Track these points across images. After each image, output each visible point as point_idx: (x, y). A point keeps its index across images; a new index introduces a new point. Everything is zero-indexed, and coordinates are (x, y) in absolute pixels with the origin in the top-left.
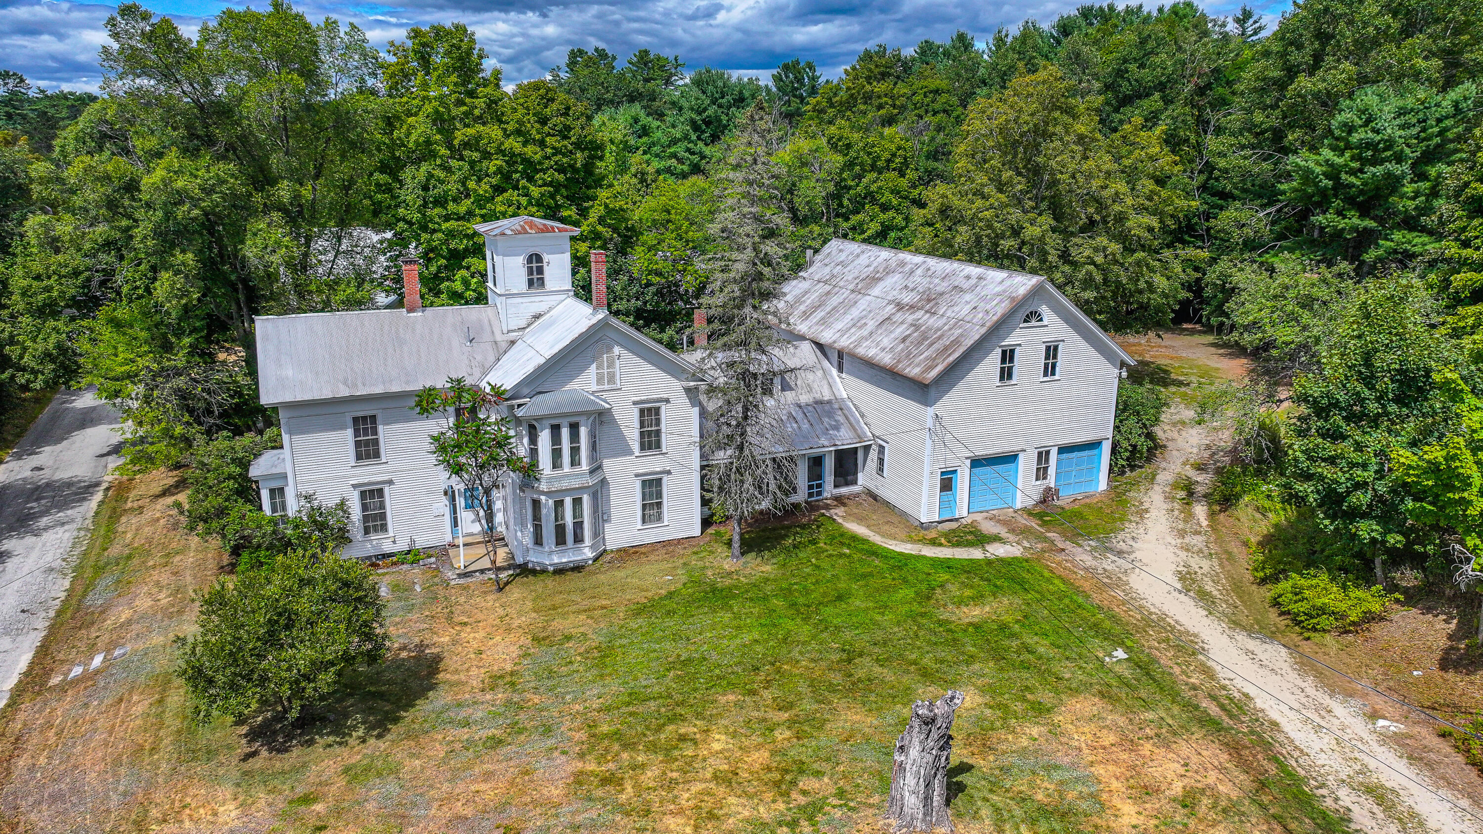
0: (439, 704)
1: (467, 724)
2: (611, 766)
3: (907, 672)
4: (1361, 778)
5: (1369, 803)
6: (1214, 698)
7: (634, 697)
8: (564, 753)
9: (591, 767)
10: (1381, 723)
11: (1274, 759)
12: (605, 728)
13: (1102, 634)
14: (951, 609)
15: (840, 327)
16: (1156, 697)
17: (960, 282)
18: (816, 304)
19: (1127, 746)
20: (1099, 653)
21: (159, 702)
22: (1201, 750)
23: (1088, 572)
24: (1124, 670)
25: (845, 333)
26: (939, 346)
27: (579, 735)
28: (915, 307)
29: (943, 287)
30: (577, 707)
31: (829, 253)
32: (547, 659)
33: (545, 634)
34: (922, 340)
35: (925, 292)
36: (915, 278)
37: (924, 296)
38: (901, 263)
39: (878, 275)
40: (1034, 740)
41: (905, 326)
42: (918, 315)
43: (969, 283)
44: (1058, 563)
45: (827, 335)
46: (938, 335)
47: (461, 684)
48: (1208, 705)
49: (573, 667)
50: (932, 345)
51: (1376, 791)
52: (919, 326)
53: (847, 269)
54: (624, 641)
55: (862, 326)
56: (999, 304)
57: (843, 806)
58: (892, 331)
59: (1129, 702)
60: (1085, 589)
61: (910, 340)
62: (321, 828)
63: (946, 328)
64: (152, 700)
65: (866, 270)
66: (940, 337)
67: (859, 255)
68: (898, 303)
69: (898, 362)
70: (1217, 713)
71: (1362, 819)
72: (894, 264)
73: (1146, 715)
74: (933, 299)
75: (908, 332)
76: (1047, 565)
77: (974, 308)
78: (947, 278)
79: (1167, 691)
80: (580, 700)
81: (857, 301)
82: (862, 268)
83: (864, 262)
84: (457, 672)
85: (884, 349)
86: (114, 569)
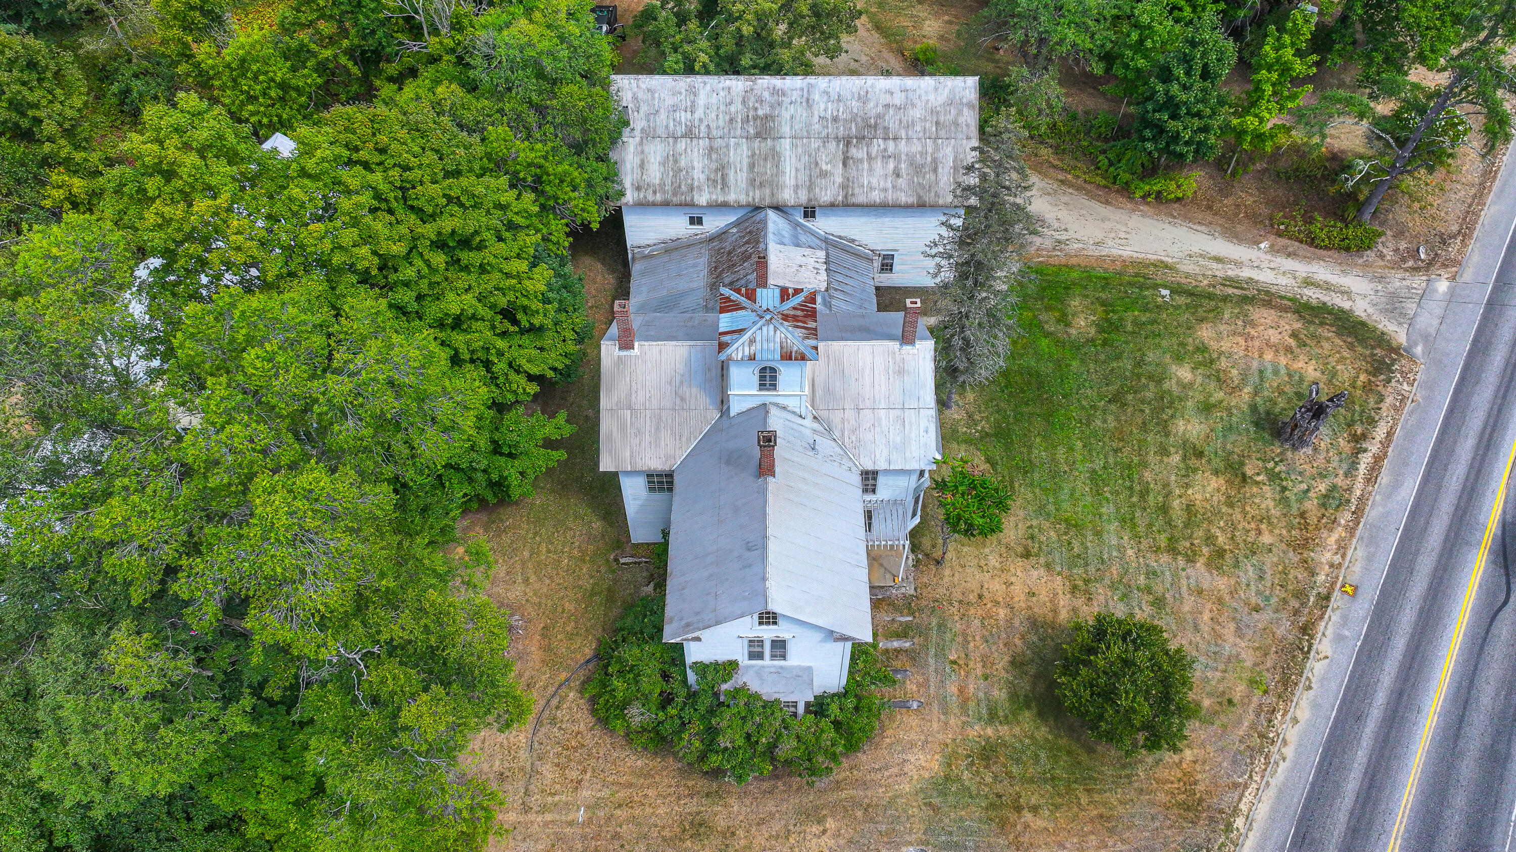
2: (1204, 550)
3: (1146, 385)
4: (1298, 281)
5: (1316, 290)
6: (1224, 285)
7: (1127, 520)
8: (1184, 570)
9: (1202, 560)
10: (1261, 246)
11: (1279, 297)
12: (1163, 544)
13: (1141, 287)
14: (1073, 331)
15: (793, 182)
16: (1213, 303)
17: (885, 99)
18: (714, 166)
19: (1248, 338)
20: (1159, 299)
21: (1035, 809)
22: (1263, 316)
23: (1060, 250)
24: (1181, 300)
25: (811, 188)
26: (946, 170)
27: (1165, 558)
28: (864, 138)
29: (872, 109)
30: (1130, 552)
31: (635, 98)
32: (1057, 555)
33: (1020, 550)
34: (918, 169)
35: (854, 118)
36: (822, 106)
37: (860, 124)
38: (775, 91)
39: (760, 112)
40: (1233, 367)
41: (879, 160)
42: (878, 145)
43: (898, 99)
44: (1039, 256)
45: (787, 196)
46: (929, 159)
47: (1074, 610)
48: (1230, 291)
49: (1076, 544)
50: (935, 170)
51: (1308, 282)
52: (896, 157)
53: (699, 113)
54: (1051, 507)
55: (824, 174)
56: (960, 113)
57: (1276, 463)
58: (871, 170)
59: (1211, 315)
60: (1083, 264)
61: (903, 172)
62: (1230, 702)
63: (930, 150)
64: (1028, 816)
65: (733, 109)
66: (935, 161)
67: (692, 91)
68: (837, 138)
69: (920, 197)
70: (1238, 292)
71: (1326, 299)
72: (766, 94)
73: (1226, 316)
74: (876, 124)
75: (891, 165)
76: (1041, 262)
77: (937, 123)
78: (864, 98)
79: (1210, 297)
80: (1121, 549)
81: (773, 149)
82: (722, 108)
83: (714, 99)
84: (1055, 611)
85: (885, 190)
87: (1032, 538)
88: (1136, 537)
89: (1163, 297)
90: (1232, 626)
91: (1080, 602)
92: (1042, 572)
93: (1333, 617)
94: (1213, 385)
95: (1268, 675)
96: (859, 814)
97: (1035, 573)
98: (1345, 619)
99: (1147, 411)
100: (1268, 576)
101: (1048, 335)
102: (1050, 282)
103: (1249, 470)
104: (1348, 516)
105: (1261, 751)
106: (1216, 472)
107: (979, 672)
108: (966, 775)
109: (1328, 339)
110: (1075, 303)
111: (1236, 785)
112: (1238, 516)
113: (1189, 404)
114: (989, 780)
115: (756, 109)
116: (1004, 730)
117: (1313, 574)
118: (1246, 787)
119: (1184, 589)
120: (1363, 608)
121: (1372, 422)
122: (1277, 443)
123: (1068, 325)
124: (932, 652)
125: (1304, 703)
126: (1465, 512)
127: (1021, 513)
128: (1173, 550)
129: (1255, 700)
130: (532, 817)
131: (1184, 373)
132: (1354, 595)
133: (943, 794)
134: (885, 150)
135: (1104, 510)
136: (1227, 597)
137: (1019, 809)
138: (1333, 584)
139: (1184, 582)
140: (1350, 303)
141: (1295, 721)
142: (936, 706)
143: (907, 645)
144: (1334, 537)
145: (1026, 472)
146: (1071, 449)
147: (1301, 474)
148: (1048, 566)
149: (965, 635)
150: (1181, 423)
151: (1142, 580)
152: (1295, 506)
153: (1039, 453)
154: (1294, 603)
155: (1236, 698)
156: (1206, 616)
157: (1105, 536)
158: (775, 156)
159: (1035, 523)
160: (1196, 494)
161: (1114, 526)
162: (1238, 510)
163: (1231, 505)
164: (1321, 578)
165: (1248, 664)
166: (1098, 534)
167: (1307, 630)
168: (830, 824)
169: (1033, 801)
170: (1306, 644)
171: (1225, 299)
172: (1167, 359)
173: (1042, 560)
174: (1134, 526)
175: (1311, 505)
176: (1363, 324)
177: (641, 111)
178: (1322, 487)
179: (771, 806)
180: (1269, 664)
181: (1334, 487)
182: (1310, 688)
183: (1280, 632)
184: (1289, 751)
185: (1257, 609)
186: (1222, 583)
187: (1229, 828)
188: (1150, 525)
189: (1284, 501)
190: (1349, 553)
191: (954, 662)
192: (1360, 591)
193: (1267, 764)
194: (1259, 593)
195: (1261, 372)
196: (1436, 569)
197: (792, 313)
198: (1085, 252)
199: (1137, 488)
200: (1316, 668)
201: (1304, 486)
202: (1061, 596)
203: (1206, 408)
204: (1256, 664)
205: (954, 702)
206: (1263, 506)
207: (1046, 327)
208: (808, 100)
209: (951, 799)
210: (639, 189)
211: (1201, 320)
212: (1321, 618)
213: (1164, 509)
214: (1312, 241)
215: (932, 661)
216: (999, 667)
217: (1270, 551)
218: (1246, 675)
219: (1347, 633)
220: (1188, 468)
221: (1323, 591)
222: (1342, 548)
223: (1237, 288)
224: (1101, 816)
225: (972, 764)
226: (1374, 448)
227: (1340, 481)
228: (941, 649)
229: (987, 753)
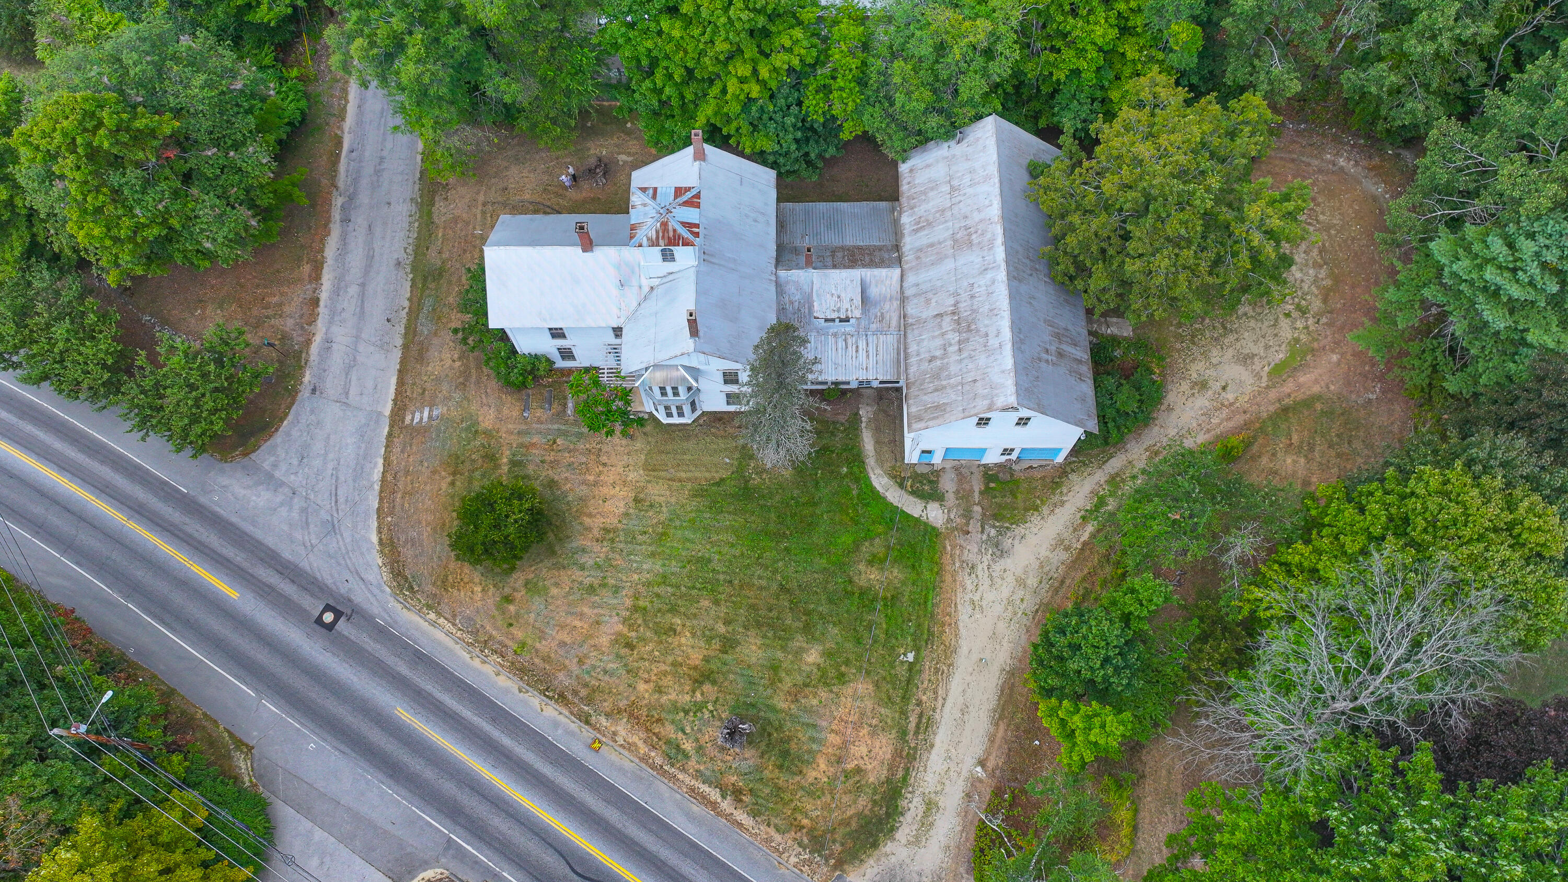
0: (574, 545)
1: (582, 568)
2: (633, 634)
3: (799, 620)
4: (933, 796)
5: (922, 809)
6: (921, 716)
7: (664, 580)
8: (618, 615)
9: (625, 631)
10: (979, 769)
11: (907, 770)
12: (641, 603)
13: (916, 636)
14: (862, 567)
15: (921, 280)
16: (898, 700)
17: (992, 332)
18: (931, 218)
19: (857, 726)
20: (902, 651)
21: (453, 484)
22: (884, 746)
23: (961, 567)
24: (902, 671)
25: (918, 295)
26: (936, 399)
27: (628, 602)
28: (959, 324)
29: (983, 324)
30: (636, 577)
31: (978, 139)
32: (636, 523)
33: (642, 496)
34: (936, 376)
35: (974, 311)
36: (982, 283)
37: (970, 318)
38: (991, 242)
39: (974, 236)
40: (821, 702)
41: (942, 342)
42: (954, 337)
43: (993, 342)
44: (953, 547)
45: (911, 279)
46: (944, 383)
47: (589, 529)
48: (913, 720)
49: (645, 538)
50: (936, 390)
51: (930, 806)
52: (945, 355)
53: (970, 191)
54: (678, 523)
55: (928, 302)
56: (984, 397)
57: (712, 712)
58: (934, 337)
59: (884, 696)
60: (943, 585)
61: (933, 365)
62: (511, 625)
63: (952, 381)
64: (449, 479)
65: (975, 215)
66: (944, 387)
67: (986, 179)
68: (957, 303)
69: (914, 383)
70: (912, 726)
71: (909, 817)
72: (989, 236)
73: (883, 711)
74: (971, 331)
75: (938, 353)
76: (945, 548)
77: (975, 381)
78: (993, 312)
79: (905, 698)
80: (639, 571)
81: (946, 257)
82: (976, 207)
83: (981, 198)
84: (590, 515)
86: (432, 286)
87: (651, 506)
88: (648, 584)
89: (905, 655)
90: (568, 640)
91: (596, 532)
92: (622, 510)
93: (574, 726)
94: (800, 680)
95: (528, 658)
96: (461, 380)
97: (622, 504)
98: (572, 734)
99: (771, 615)
100: (607, 678)
101: (857, 546)
102: (921, 553)
103: (707, 687)
104: (659, 761)
105: (477, 641)
106: (707, 659)
107: (547, 458)
108: (478, 443)
109: (855, 802)
110: (896, 574)
111: (454, 616)
112: (663, 667)
113: (780, 655)
114: (473, 457)
115: (976, 232)
116: (505, 469)
117: (608, 715)
118: (454, 625)
119: (601, 611)
120: (579, 750)
121: (754, 814)
122: (731, 717)
123: (870, 563)
124: (563, 428)
125: (509, 683)
126: (659, 868)
127: (673, 500)
128: (635, 609)
129: (510, 643)
131: (813, 656)
132: (590, 747)
133: (468, 429)
134: (950, 345)
135: (674, 563)
136: (592, 642)
137: (454, 474)
138: (598, 730)
139: (607, 612)
140: (904, 841)
141: (498, 674)
142: (524, 427)
144: (640, 744)
145: (711, 508)
146: (733, 546)
147: (700, 730)
148: (626, 515)
149: (575, 450)
150: (759, 643)
151: (612, 582)
152: (670, 717)
153: (727, 520)
154: (583, 692)
155: (513, 630)
156: (578, 623)
157: (650, 561)
158: (941, 259)
159: (664, 509)
160: (685, 639)
161: (658, 567)
162: (668, 669)
163: (674, 664)
164: (603, 721)
165: (538, 645)
166: (653, 555)
167: (562, 698)
168: (458, 364)
169: (458, 483)
170: (551, 694)
171: (904, 713)
172: (830, 645)
173: (631, 511)
174: (659, 585)
175: (669, 731)
176: (875, 845)
177: (968, 149)
178: (688, 746)
180: (537, 661)
181: (687, 756)
182: (520, 691)
183: (561, 676)
184: (477, 663)
185: (581, 662)
186: (604, 640)
187: (429, 607)
188: (658, 596)
189: (675, 708)
190: (626, 753)
191: (555, 442)
192: (594, 754)
193: (468, 643)
194: (594, 667)
195: (814, 726)
196: (607, 822)
197: (670, 228)
198: (960, 590)
199: (694, 592)
200: (535, 700)
201: (688, 730)
202: (602, 520)
203: (774, 668)
204: (537, 651)
205: (526, 440)
206: (671, 690)
207: (867, 544)
208: (986, 269)
209: (464, 433)
210: (911, 171)
211: (877, 685)
212: (572, 713)
213: (673, 610)
215: (556, 427)
216: (550, 472)
217: (630, 686)
218: (530, 642)
219: (560, 732)
220: (712, 638)
221: (593, 719)
222: (630, 747)
223: (918, 727)
224: (444, 525)
225: (484, 447)
226: (726, 805)
227: (692, 763)
228: (564, 434)
229: (491, 457)
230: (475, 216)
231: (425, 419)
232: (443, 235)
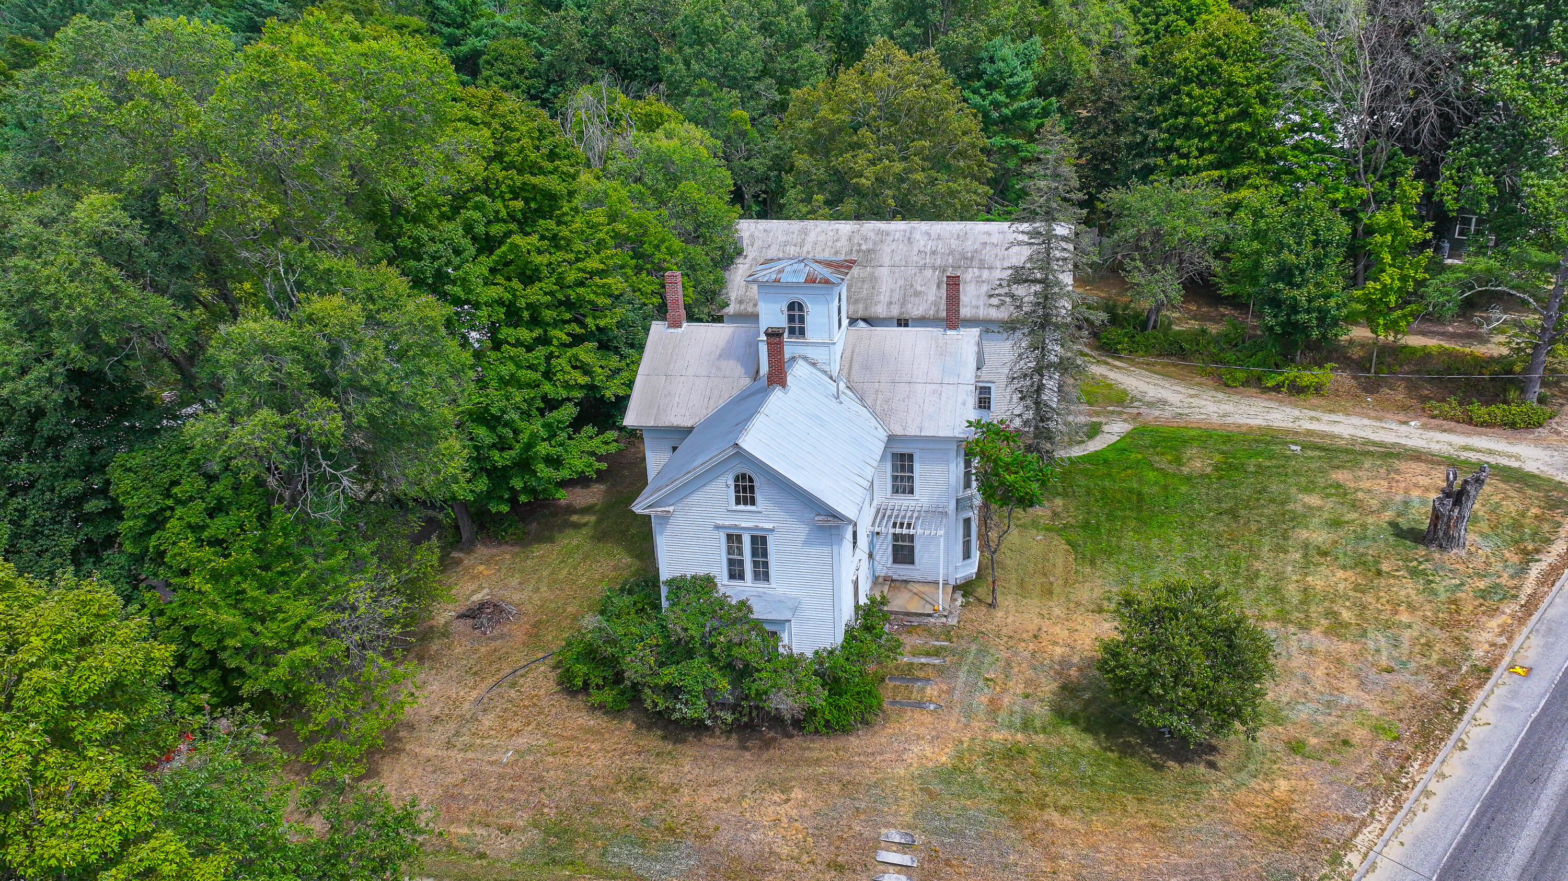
10: (1411, 424)
13: (1268, 443)
14: (1186, 469)
15: (887, 299)
16: (1351, 456)
17: (983, 239)
19: (1392, 481)
20: (1289, 452)
21: (1064, 810)
22: (1411, 467)
23: (1181, 419)
24: (1314, 453)
25: (903, 305)
27: (1274, 626)
29: (969, 246)
31: (752, 236)
35: (951, 253)
36: (922, 243)
37: (957, 256)
38: (879, 232)
39: (864, 247)
40: (1371, 499)
41: (973, 284)
43: (995, 238)
44: (1157, 421)
45: (880, 309)
48: (1372, 449)
51: (1467, 449)
52: (989, 281)
53: (808, 247)
54: (1136, 579)
55: (917, 294)
57: (1420, 563)
59: (1349, 464)
60: (1204, 428)
62: (1345, 741)
64: (1055, 816)
65: (838, 244)
67: (805, 232)
70: (1381, 450)
71: (1488, 459)
72: (872, 235)
73: (1366, 466)
74: (972, 257)
76: (1158, 425)
78: (962, 239)
79: (1349, 452)
82: (830, 244)
83: (822, 238)
85: (978, 307)
86: (581, 847)
89: (1293, 451)
90: (1353, 682)
93: (1499, 687)
94: (1346, 509)
95: (1401, 725)
96: (835, 789)
98: (1513, 692)
99: (1264, 522)
100: (1405, 646)
101: (1157, 470)
102: (1165, 437)
103: (1386, 567)
104: (1515, 608)
105: (1389, 793)
106: (1344, 567)
107: (1019, 691)
108: (980, 770)
110: (1192, 451)
111: (1348, 820)
112: (1369, 599)
113: (1316, 520)
114: (1008, 776)
115: (860, 245)
116: (1038, 737)
117: (1466, 648)
119: (1294, 649)
121: (1547, 541)
122: (1421, 547)
123: (1181, 465)
124: (965, 669)
125: (1456, 760)
128: (1284, 620)
129: (1380, 745)
130: (452, 753)
131: (1312, 500)
132: (1527, 676)
133: (946, 782)
134: (980, 276)
136: (1350, 659)
137: (1042, 807)
138: (1495, 661)
139: (1294, 644)
140: (1519, 463)
141: (1441, 775)
142: (957, 710)
143: (937, 662)
144: (1498, 622)
146: (1168, 541)
147: (1451, 571)
149: (1009, 662)
150: (1304, 532)
152: (1444, 595)
153: (1131, 543)
154: (1439, 669)
155: (1355, 740)
156: (1321, 672)
158: (872, 278)
159: (1114, 588)
160: (1317, 581)
162: (1369, 595)
163: (1361, 591)
164: (1477, 654)
165: (1373, 713)
167: (1458, 695)
168: (797, 794)
169: (1063, 802)
170: (1456, 706)
171: (1366, 454)
172: (1293, 490)
175: (1466, 596)
176: (1535, 476)
177: (755, 246)
178: (1481, 584)
179: (730, 771)
181: (1496, 585)
182: (1464, 746)
185: (1388, 670)
186: (1343, 647)
187: (1337, 860)
189: (1429, 591)
191: (990, 680)
192: (1535, 674)
193: (1398, 808)
194: (1392, 658)
195: (1406, 502)
198: (1209, 421)
199: (1244, 573)
201: (1456, 582)
203: (1336, 524)
205: (981, 709)
206: (1402, 593)
207: (1156, 465)
208: (909, 239)
209: (955, 789)
210: (741, 302)
211: (1337, 468)
212: (1479, 686)
213: (1276, 590)
214: (1470, 421)
215: (962, 675)
216: (1045, 689)
217: (1410, 627)
219: (1516, 706)
220: (1309, 562)
221: (1481, 664)
222: (1507, 632)
223: (1379, 447)
225: (991, 761)
226: (1549, 559)
227: (1504, 581)
228: (976, 669)
229: (1013, 754)
230: (465, 761)
231: (905, 859)
232: (470, 824)
